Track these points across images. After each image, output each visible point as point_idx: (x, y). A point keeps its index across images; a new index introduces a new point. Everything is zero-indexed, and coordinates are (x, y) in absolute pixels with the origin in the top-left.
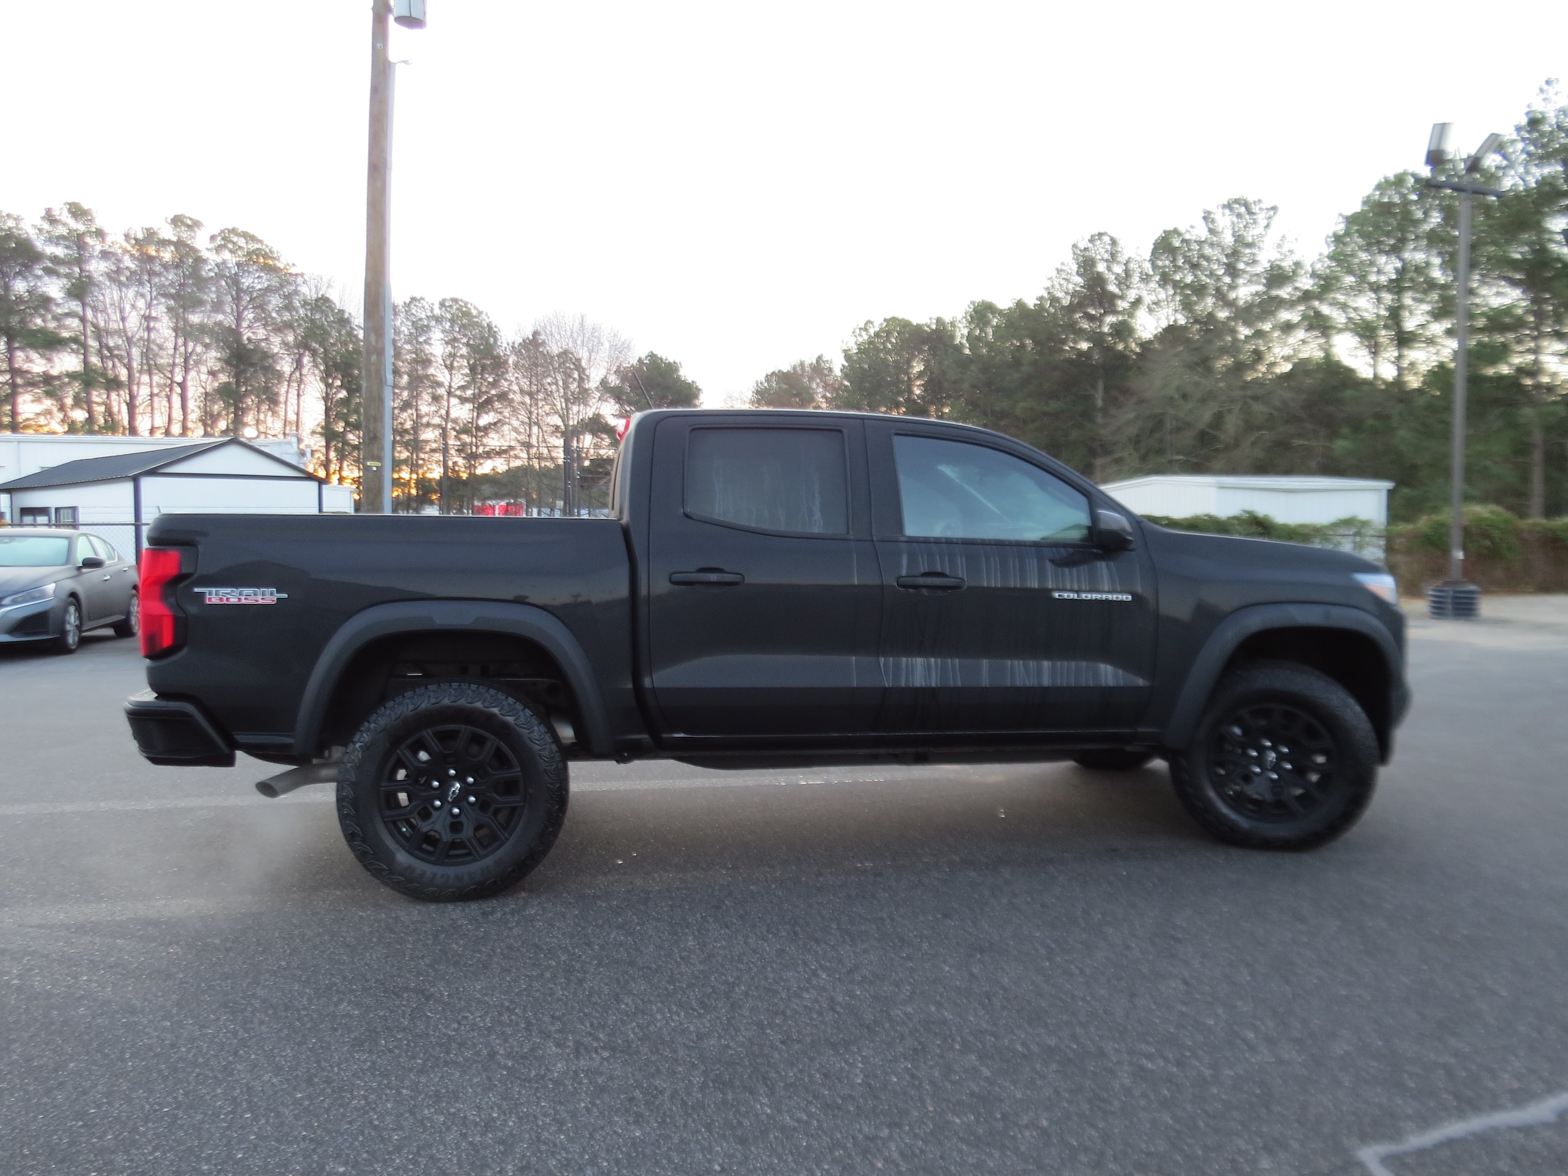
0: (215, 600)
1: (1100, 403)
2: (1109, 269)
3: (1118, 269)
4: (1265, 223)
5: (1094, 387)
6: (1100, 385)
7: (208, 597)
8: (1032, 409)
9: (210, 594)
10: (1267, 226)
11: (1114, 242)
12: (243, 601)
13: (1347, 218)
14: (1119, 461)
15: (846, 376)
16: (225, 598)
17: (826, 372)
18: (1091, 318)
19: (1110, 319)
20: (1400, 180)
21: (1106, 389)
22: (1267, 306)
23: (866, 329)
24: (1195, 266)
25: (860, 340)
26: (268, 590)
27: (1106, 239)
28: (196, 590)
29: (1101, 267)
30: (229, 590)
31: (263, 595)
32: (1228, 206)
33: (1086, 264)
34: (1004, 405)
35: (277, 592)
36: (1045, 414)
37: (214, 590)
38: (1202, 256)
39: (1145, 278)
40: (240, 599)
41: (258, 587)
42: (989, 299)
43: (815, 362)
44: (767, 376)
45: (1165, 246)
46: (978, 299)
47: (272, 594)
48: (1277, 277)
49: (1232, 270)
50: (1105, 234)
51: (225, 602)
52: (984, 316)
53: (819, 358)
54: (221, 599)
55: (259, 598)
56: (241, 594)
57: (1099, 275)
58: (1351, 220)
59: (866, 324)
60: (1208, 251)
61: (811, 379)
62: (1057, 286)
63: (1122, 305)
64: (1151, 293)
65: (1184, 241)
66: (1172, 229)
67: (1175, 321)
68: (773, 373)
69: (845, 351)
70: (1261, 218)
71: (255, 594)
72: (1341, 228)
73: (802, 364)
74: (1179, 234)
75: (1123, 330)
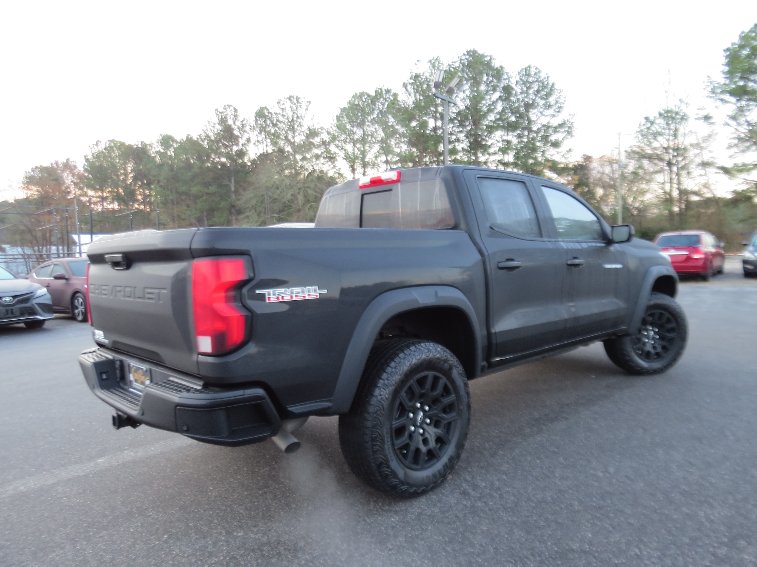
0: (273, 299)
1: (233, 189)
2: (234, 123)
3: (238, 123)
4: (306, 108)
5: (230, 181)
6: (233, 180)
7: (267, 297)
8: (201, 191)
9: (269, 294)
10: (307, 109)
11: (236, 110)
12: (295, 298)
13: (341, 109)
14: (247, 217)
15: (86, 170)
16: (280, 297)
17: (73, 167)
18: (226, 147)
19: (235, 148)
20: (362, 94)
21: (236, 182)
22: (307, 146)
23: (97, 145)
24: (275, 125)
25: (94, 151)
26: (312, 288)
27: (232, 108)
28: (258, 292)
29: (230, 122)
30: (282, 290)
31: (309, 292)
32: (290, 98)
33: (223, 121)
34: (184, 188)
35: (319, 289)
36: (207, 194)
37: (271, 291)
38: (278, 121)
39: (253, 129)
40: (292, 297)
41: (305, 287)
42: (170, 133)
43: (65, 162)
44: (32, 169)
45: (261, 114)
46: (164, 133)
47: (315, 291)
48: (313, 133)
49: (292, 128)
50: (231, 105)
51: (281, 300)
52: (168, 142)
53: (68, 160)
54: (278, 298)
55: (306, 294)
56: (292, 293)
57: (230, 126)
58: (343, 110)
59: (97, 142)
60: (281, 119)
61: (63, 171)
62: (209, 130)
63: (241, 141)
64: (254, 136)
65: (269, 113)
66: (264, 107)
67: (267, 151)
68: (36, 167)
69: (85, 156)
70: (304, 105)
71: (303, 292)
72: (338, 113)
73: (57, 163)
74: (267, 109)
75: (241, 154)
